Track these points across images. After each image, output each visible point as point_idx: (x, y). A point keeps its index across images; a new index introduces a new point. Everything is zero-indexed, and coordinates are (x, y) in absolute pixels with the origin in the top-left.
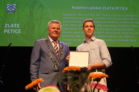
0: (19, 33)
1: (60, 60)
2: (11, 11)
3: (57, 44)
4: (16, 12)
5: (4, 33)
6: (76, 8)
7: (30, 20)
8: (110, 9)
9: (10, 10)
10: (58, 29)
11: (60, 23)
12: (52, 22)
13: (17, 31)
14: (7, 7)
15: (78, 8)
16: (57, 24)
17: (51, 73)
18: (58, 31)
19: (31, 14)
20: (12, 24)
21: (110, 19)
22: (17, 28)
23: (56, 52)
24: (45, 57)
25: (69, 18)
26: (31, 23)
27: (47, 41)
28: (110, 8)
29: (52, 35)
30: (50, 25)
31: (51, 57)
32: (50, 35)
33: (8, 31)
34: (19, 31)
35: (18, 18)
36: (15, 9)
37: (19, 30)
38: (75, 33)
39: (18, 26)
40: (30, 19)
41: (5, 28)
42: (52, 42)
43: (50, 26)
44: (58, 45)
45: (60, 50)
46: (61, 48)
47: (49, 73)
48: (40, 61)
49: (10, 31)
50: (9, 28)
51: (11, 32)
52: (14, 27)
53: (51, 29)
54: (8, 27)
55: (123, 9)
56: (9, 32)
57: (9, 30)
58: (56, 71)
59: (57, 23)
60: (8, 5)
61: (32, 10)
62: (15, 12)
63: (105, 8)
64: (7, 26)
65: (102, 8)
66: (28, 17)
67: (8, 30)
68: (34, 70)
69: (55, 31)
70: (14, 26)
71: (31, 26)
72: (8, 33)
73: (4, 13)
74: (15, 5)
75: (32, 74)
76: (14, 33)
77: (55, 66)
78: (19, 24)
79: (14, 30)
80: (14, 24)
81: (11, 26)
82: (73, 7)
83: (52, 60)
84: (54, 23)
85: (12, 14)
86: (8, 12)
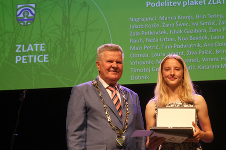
0: (45, 61)
1: (127, 124)
2: (26, 18)
3: (117, 92)
5: (16, 62)
6: (153, 5)
8: (222, 3)
9: (24, 16)
10: (118, 62)
11: (122, 50)
13: (41, 58)
14: (17, 10)
15: (159, 4)
16: (116, 53)
19: (66, 22)
20: (30, 45)
21: (223, 23)
22: (41, 53)
23: (118, 108)
24: (96, 119)
25: (141, 26)
26: (67, 40)
30: (101, 54)
31: (109, 120)
33: (23, 59)
34: (45, 58)
35: (42, 32)
36: (34, 15)
37: (45, 56)
38: (156, 55)
39: (43, 49)
41: (18, 54)
42: (107, 88)
43: (103, 57)
45: (124, 104)
49: (27, 59)
50: (25, 54)
51: (28, 61)
52: (34, 50)
53: (105, 63)
54: (23, 51)
56: (25, 61)
57: (25, 58)
59: (117, 49)
60: (19, 6)
61: (67, 14)
62: (34, 20)
63: (211, 2)
64: (21, 49)
66: (61, 29)
67: (23, 57)
68: (75, 148)
69: (113, 67)
70: (34, 47)
71: (67, 47)
72: (23, 62)
73: (14, 22)
74: (33, 6)
76: (35, 61)
78: (44, 44)
79: (35, 56)
80: (35, 45)
81: (29, 49)
82: (148, 3)
83: (111, 125)
84: (110, 51)
85: (29, 24)
86: (20, 20)
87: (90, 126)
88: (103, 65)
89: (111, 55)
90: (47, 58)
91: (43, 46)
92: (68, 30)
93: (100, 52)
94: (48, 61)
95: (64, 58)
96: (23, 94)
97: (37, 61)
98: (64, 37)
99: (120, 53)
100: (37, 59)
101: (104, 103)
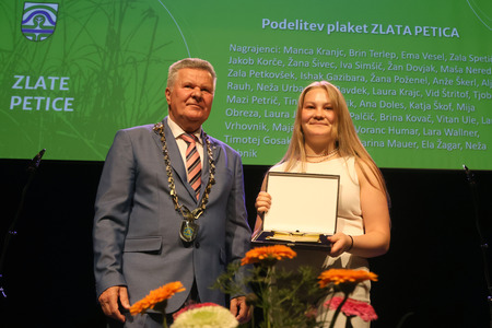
0: (66, 109)
1: (206, 202)
2: (38, 28)
3: (197, 145)
4: (58, 35)
5: (12, 108)
6: (274, 25)
7: (107, 65)
8: (396, 31)
9: (36, 24)
11: (213, 71)
12: (186, 62)
13: (60, 104)
14: (24, 12)
15: (285, 24)
16: (201, 73)
17: (168, 252)
18: (206, 96)
19: (113, 41)
20: (41, 78)
21: (395, 68)
22: (60, 94)
25: (250, 60)
26: (112, 73)
27: (162, 133)
28: (395, 29)
30: (175, 73)
31: (172, 193)
32: (172, 110)
33: (25, 103)
34: (67, 104)
35: (65, 56)
36: (55, 24)
37: (67, 100)
38: (272, 114)
39: (64, 86)
40: (108, 59)
41: (16, 92)
42: (180, 137)
43: (177, 79)
44: (200, 150)
45: (207, 166)
46: (212, 162)
47: (164, 250)
49: (34, 103)
50: (30, 93)
51: (35, 108)
52: (48, 87)
53: (180, 89)
54: (27, 87)
55: (443, 32)
56: (28, 106)
57: (28, 100)
58: (186, 245)
59: (204, 67)
60: (28, 5)
61: (116, 27)
62: (53, 32)
63: (378, 29)
64: (23, 83)
65: (369, 29)
66: (102, 54)
67: (26, 98)
69: (194, 97)
70: (48, 83)
71: (111, 86)
72: (25, 108)
73: (14, 34)
74: (55, 7)
75: (100, 254)
76: (47, 109)
77: (184, 224)
78: (68, 78)
79: (49, 99)
80: (50, 78)
81: (37, 85)
82: (266, 22)
83: (175, 203)
84: (191, 68)
85: (43, 38)
86: (26, 31)
87: (139, 204)
88: (177, 94)
90: (71, 104)
91: (65, 81)
92: (114, 56)
93: (174, 70)
94: (72, 110)
95: (103, 106)
97: (51, 108)
99: (210, 74)
100: (51, 104)
101: (167, 163)
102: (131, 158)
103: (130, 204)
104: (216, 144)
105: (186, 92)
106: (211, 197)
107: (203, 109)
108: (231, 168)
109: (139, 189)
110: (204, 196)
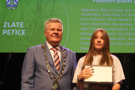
0: (23, 34)
2: (12, 5)
3: (58, 51)
5: (3, 34)
6: (98, 1)
10: (58, 30)
11: (61, 22)
12: (50, 20)
13: (21, 32)
16: (57, 24)
18: (59, 33)
20: (14, 23)
22: (20, 28)
27: (45, 48)
29: (50, 40)
30: (47, 25)
32: (47, 39)
33: (8, 32)
34: (23, 32)
35: (22, 15)
36: (18, 3)
37: (23, 31)
39: (22, 26)
41: (5, 28)
42: (51, 49)
43: (48, 27)
44: (59, 53)
45: (62, 60)
46: (64, 58)
48: (35, 77)
49: (11, 32)
50: (10, 28)
51: (11, 34)
52: (16, 26)
53: (49, 31)
54: (9, 26)
56: (9, 33)
57: (9, 31)
62: (17, 6)
64: (7, 25)
66: (35, 14)
67: (8, 30)
69: (55, 34)
70: (16, 25)
72: (8, 34)
73: (3, 7)
76: (16, 34)
78: (23, 23)
79: (16, 31)
80: (17, 23)
81: (12, 26)
83: (50, 75)
84: (52, 22)
85: (13, 8)
86: (7, 6)
87: (37, 76)
89: (53, 25)
90: (24, 32)
91: (22, 24)
92: (40, 14)
93: (46, 24)
94: (25, 34)
95: (36, 32)
96: (10, 55)
97: (17, 34)
98: (37, 19)
99: (60, 24)
100: (17, 32)
101: (46, 60)
102: (33, 59)
103: (34, 76)
104: (65, 50)
105: (52, 32)
106: (63, 72)
107: (59, 37)
108: (72, 60)
109: (36, 70)
110: (61, 71)
